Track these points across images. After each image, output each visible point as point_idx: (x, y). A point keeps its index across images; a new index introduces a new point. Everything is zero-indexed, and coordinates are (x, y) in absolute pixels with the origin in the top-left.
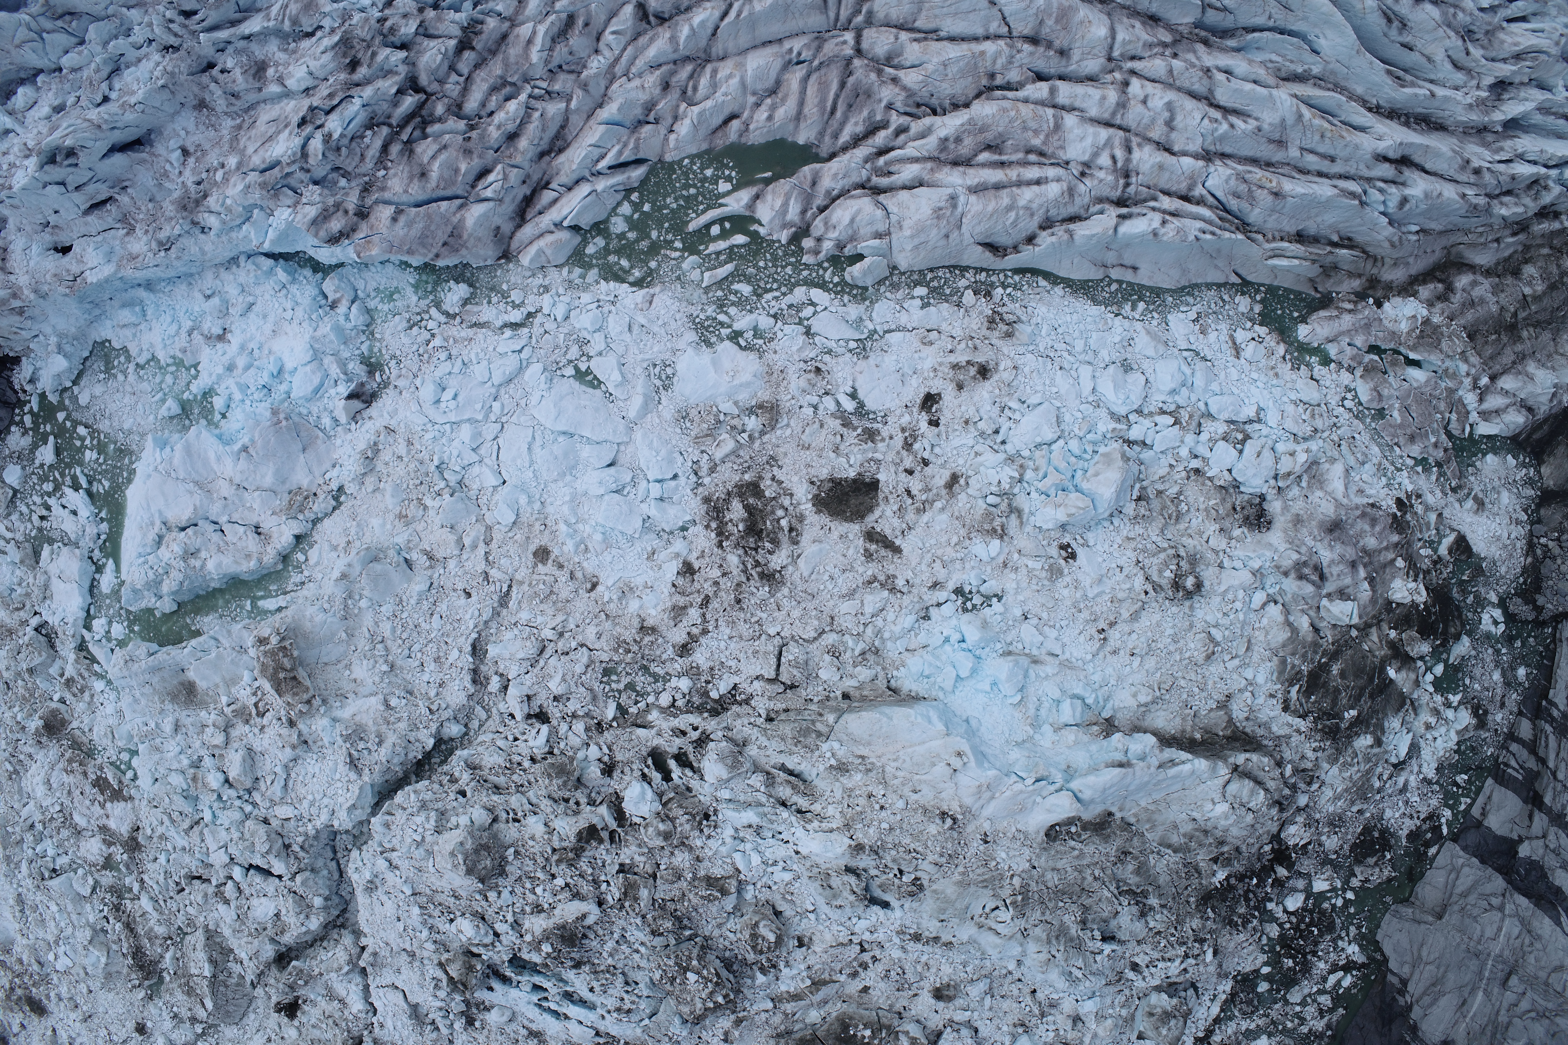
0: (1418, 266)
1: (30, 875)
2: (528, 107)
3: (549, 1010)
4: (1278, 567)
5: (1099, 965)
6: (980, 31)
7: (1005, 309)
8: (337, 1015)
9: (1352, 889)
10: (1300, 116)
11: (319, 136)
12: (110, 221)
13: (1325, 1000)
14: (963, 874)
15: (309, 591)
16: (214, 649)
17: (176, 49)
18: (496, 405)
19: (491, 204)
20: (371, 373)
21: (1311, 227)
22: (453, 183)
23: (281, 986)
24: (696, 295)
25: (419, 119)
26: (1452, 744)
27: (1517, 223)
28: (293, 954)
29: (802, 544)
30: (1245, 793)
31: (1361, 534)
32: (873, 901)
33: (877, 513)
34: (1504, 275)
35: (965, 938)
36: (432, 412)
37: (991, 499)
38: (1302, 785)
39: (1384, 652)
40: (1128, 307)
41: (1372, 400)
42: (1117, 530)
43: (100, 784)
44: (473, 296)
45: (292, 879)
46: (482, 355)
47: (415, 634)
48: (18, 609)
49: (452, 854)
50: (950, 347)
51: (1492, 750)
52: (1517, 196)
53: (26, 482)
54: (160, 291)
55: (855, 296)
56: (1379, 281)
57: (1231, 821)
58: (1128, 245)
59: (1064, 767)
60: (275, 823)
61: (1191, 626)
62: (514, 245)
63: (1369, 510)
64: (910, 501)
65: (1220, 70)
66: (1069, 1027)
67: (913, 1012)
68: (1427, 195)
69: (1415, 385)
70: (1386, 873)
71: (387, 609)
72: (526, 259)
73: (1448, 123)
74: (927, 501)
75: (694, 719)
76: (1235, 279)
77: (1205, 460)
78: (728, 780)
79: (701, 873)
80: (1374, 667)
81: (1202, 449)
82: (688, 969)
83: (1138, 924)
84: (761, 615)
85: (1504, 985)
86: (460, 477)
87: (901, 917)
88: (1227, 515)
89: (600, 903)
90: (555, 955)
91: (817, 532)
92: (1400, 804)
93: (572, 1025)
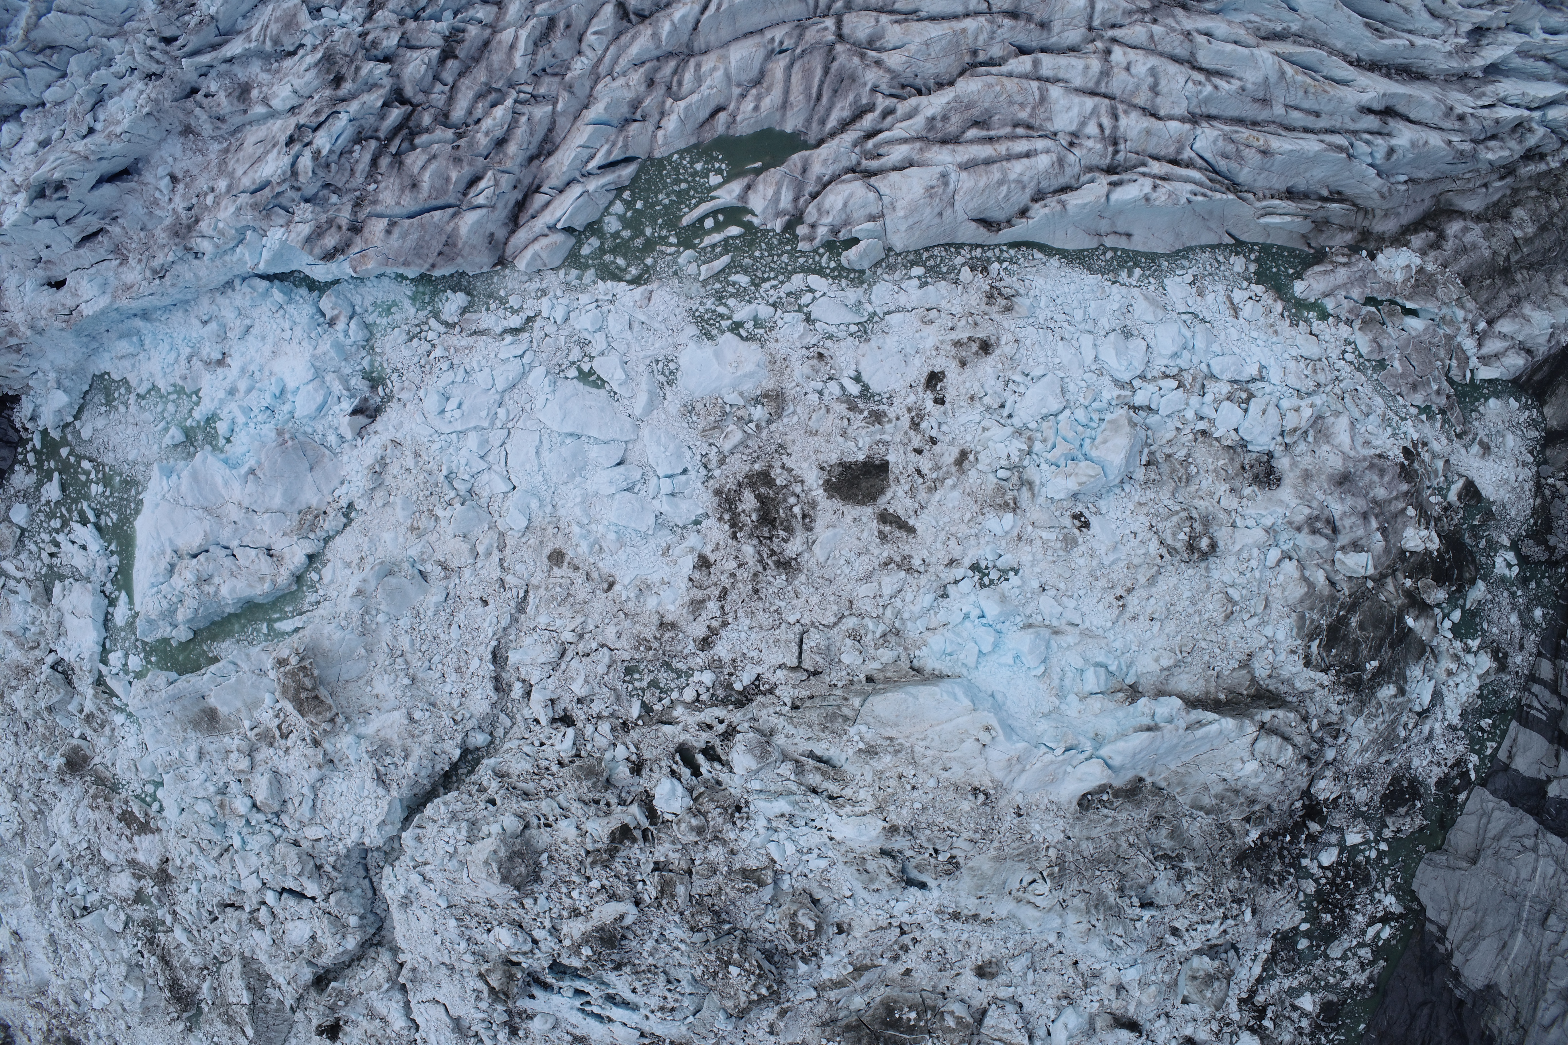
0: (1408, 216)
1: (61, 915)
2: (514, 113)
3: (593, 1014)
4: (1290, 523)
5: (1140, 932)
6: (959, 9)
7: (1002, 283)
8: (379, 1034)
10: (1283, 73)
11: (307, 154)
12: (102, 253)
13: (1365, 953)
14: (999, 849)
15: (325, 609)
16: (233, 674)
17: (158, 76)
18: (501, 412)
19: (484, 211)
20: (373, 388)
21: (1301, 183)
22: (445, 192)
23: (321, 1008)
24: (694, 289)
25: (406, 131)
26: (1474, 689)
27: (1504, 167)
28: (331, 976)
29: (816, 530)
30: (1274, 749)
31: (1370, 486)
32: (911, 883)
33: (889, 494)
34: (1495, 220)
35: (1004, 913)
36: (437, 423)
37: (1002, 473)
38: (1329, 740)
39: (1401, 601)
40: (1124, 274)
41: (1372, 352)
42: (1129, 496)
43: (127, 818)
44: (471, 304)
45: (326, 899)
46: (483, 362)
47: (434, 646)
48: (33, 648)
49: (486, 863)
50: (950, 325)
51: (1514, 692)
52: (1502, 140)
53: (33, 520)
54: (156, 320)
55: (852, 280)
56: (1371, 233)
57: (1261, 779)
58: (1120, 212)
59: (1092, 735)
60: (305, 844)
61: (1208, 587)
62: (509, 250)
63: (1376, 461)
64: (921, 480)
65: (1200, 32)
66: (1113, 996)
67: (957, 992)
68: (1413, 144)
69: (1414, 334)
71: (404, 623)
72: (522, 264)
73: (1428, 71)
74: (937, 479)
75: (719, 712)
76: (1228, 240)
77: (1211, 421)
78: (757, 771)
79: (736, 866)
80: (1392, 617)
81: (1208, 410)
82: (729, 963)
83: (1176, 889)
84: (779, 603)
85: (1543, 925)
86: (469, 485)
87: (939, 897)
88: (1236, 474)
89: (637, 902)
90: (595, 958)
91: (830, 517)
92: (1427, 752)
93: (617, 1028)
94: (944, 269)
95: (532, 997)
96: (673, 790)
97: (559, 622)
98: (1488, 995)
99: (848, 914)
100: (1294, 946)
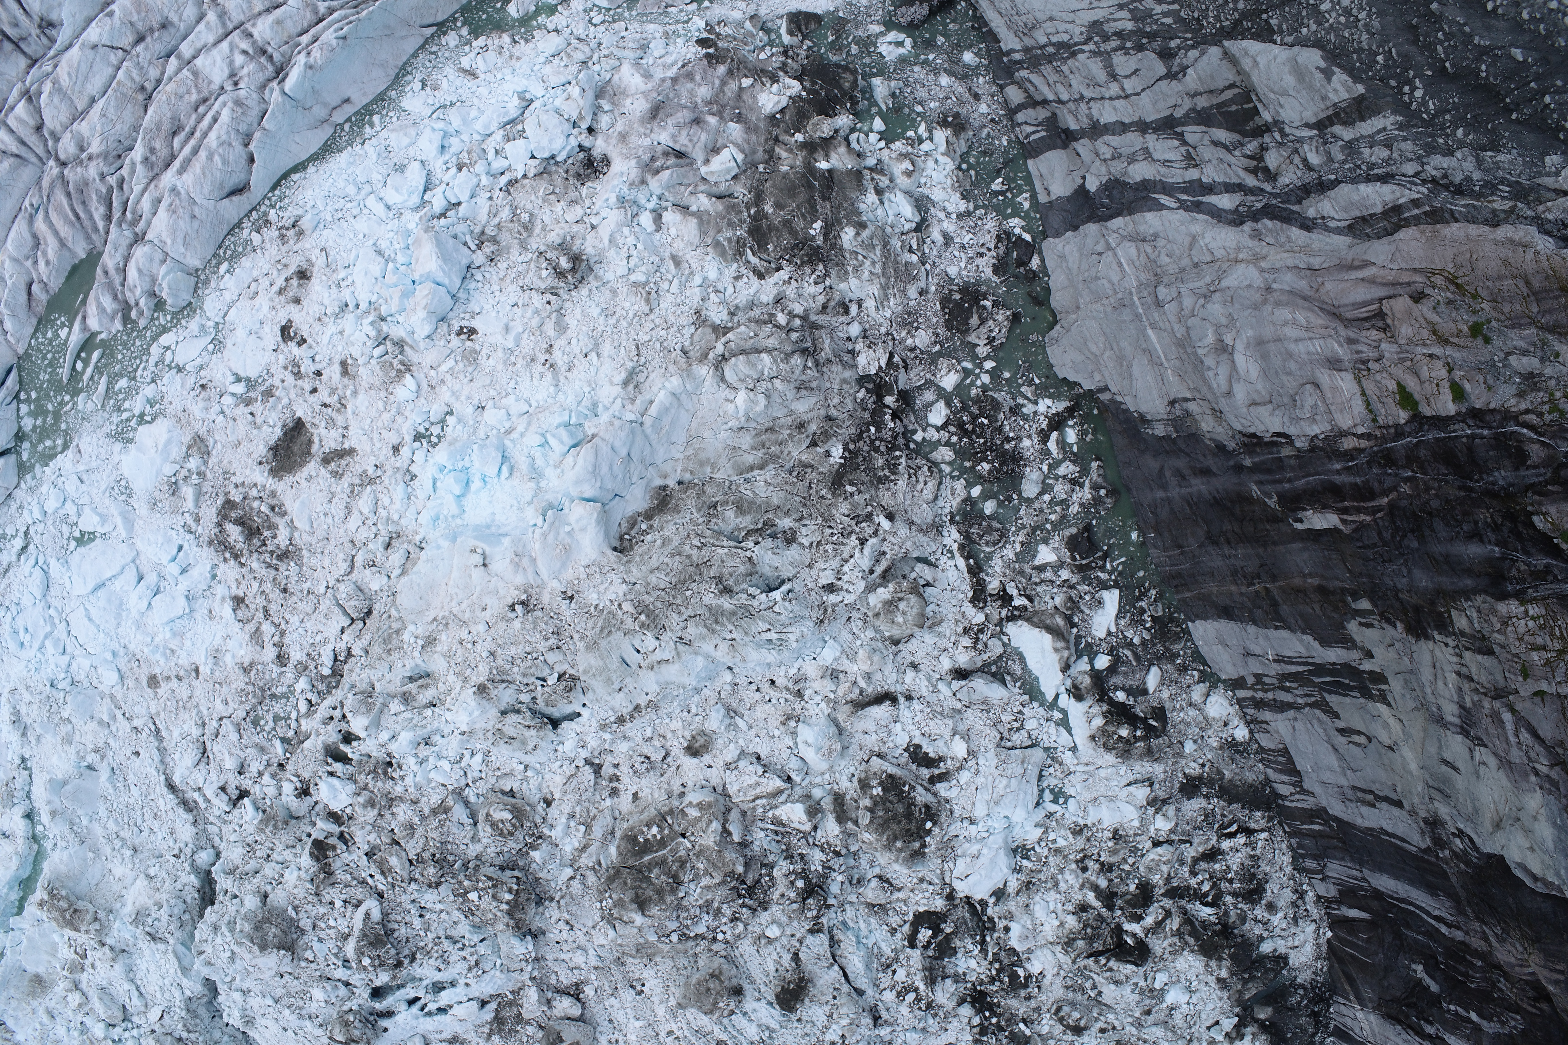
3: (434, 1012)
4: (632, 184)
7: (284, 220)
9: (985, 359)
13: (1067, 468)
14: (582, 638)
16: (23, 937)
18: (52, 611)
29: (289, 511)
32: (555, 721)
33: (316, 439)
35: (655, 688)
36: (24, 655)
37: (377, 352)
39: (801, 156)
40: (367, 129)
42: (487, 282)
46: (21, 588)
47: (131, 813)
49: (243, 945)
50: (269, 283)
57: (765, 402)
60: (157, 1028)
61: (614, 292)
63: (679, 73)
64: (329, 410)
66: (833, 686)
67: (690, 784)
70: (1000, 318)
71: (103, 813)
74: (340, 398)
75: (329, 701)
76: (429, 31)
77: (509, 169)
78: (376, 724)
79: (426, 811)
80: (804, 176)
81: (499, 164)
82: (467, 892)
83: (793, 552)
84: (306, 586)
85: (1159, 304)
86: (69, 680)
87: (592, 715)
88: (566, 188)
89: (381, 895)
90: (377, 962)
91: (290, 493)
92: (957, 253)
93: (457, 1010)
94: (240, 249)
95: (386, 1030)
96: (332, 787)
97: (186, 727)
98: (1178, 412)
99: (540, 784)
100: (981, 515)
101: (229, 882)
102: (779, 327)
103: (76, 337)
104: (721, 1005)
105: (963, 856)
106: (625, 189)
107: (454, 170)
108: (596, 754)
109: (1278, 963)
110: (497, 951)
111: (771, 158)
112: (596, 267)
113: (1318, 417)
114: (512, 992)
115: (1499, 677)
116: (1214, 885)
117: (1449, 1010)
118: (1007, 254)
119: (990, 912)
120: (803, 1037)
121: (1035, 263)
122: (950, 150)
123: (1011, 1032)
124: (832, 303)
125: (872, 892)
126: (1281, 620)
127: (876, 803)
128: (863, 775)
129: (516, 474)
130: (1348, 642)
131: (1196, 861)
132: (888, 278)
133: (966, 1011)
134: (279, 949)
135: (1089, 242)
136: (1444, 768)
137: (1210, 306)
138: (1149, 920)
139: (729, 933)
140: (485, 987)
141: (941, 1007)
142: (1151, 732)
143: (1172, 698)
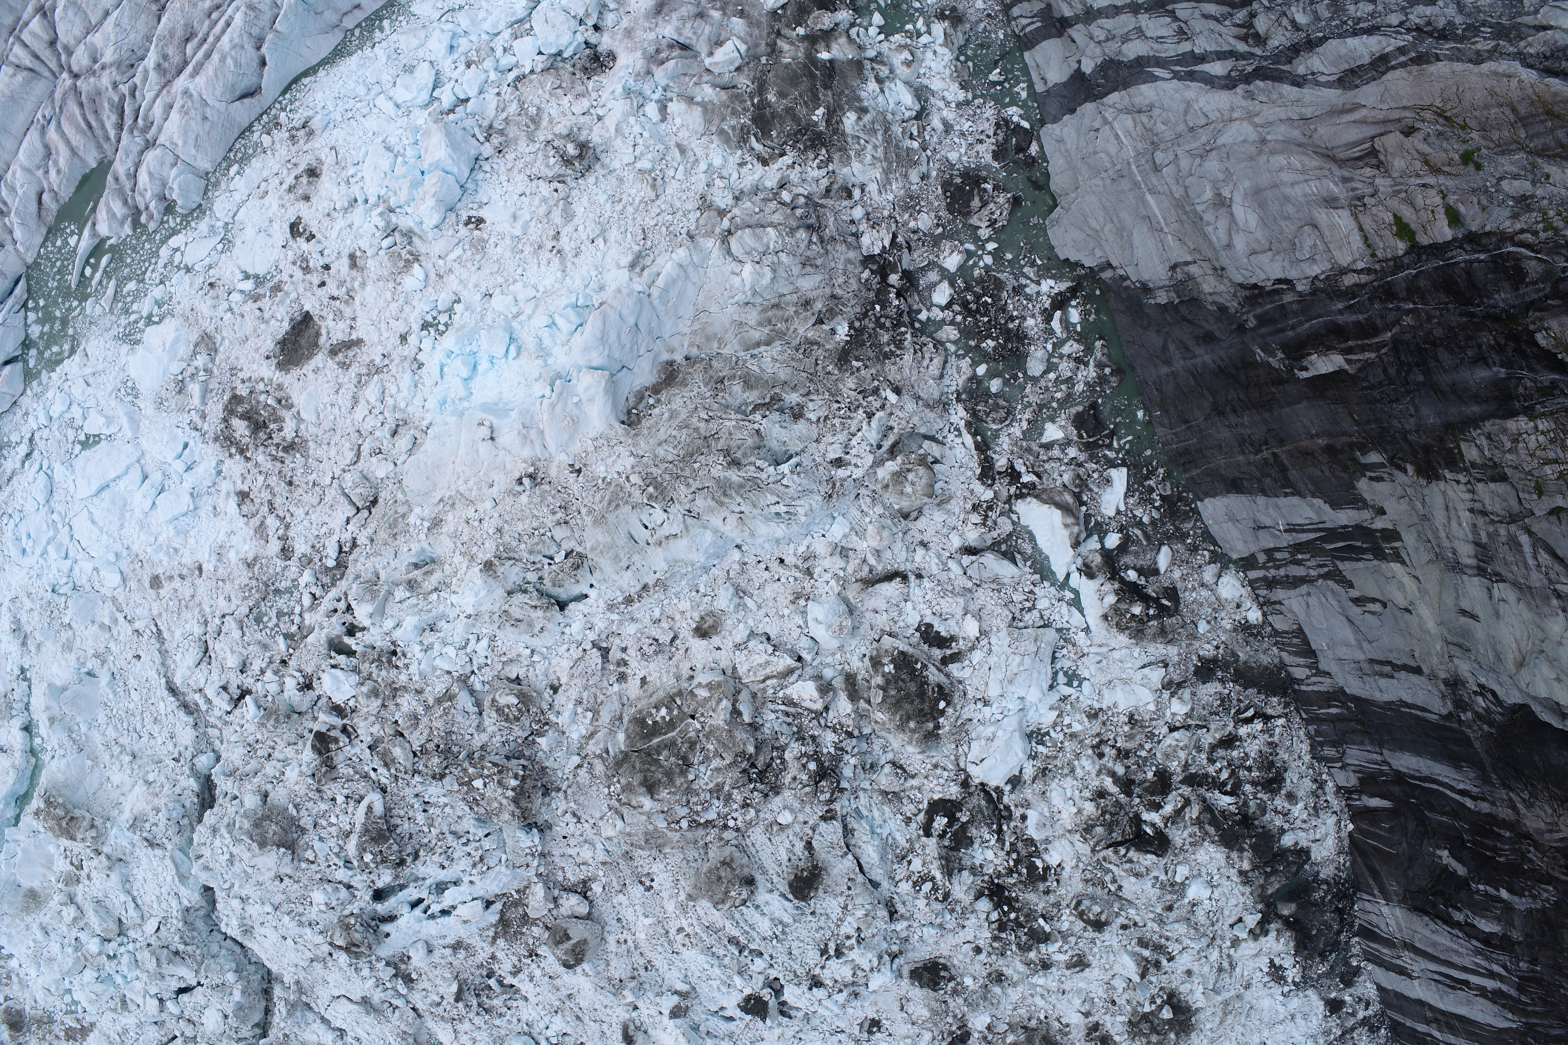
3: (437, 914)
4: (638, 75)
7: (294, 122)
9: (988, 240)
14: (589, 512)
16: (18, 849)
18: (55, 516)
29: (296, 403)
30: (753, 242)
32: (562, 602)
33: (324, 332)
35: (663, 565)
36: (26, 561)
37: (386, 243)
39: (802, 47)
40: (377, 34)
42: (495, 172)
43: (70, 1034)
45: (204, 976)
46: (24, 495)
47: (130, 719)
50: (278, 182)
57: (772, 275)
60: (153, 941)
61: (621, 180)
64: (338, 302)
66: (842, 563)
67: (699, 666)
70: (1001, 200)
71: (102, 719)
74: (348, 290)
75: (333, 593)
77: (517, 65)
78: (381, 612)
79: (431, 701)
80: (805, 66)
81: (506, 61)
82: (471, 780)
83: (801, 427)
84: (311, 478)
85: (1157, 169)
86: (71, 585)
87: (599, 594)
88: (573, 83)
89: (384, 790)
90: (379, 858)
91: (297, 385)
92: (957, 140)
93: (462, 911)
94: (251, 151)
95: (388, 935)
96: (335, 678)
97: (188, 627)
98: (1179, 276)
99: (547, 670)
100: (988, 394)
101: (229, 783)
102: (784, 204)
103: (85, 243)
104: (733, 893)
105: (978, 738)
106: (631, 81)
107: (462, 67)
108: (603, 637)
109: (1300, 857)
110: (502, 846)
111: (773, 51)
112: (602, 157)
113: (1317, 257)
114: (518, 891)
115: (1514, 502)
116: (1233, 773)
117: (1478, 891)
118: (1006, 140)
119: (1006, 799)
120: (817, 931)
121: (1034, 149)
122: (948, 40)
123: (1030, 928)
124: (836, 187)
125: (885, 779)
126: (1291, 486)
127: (888, 682)
128: (874, 653)
129: (524, 354)
130: (1358, 502)
131: (1213, 748)
132: (890, 163)
133: (984, 905)
134: (278, 846)
135: (1087, 121)
136: (1463, 619)
137: (1207, 164)
138: (1168, 809)
139: (740, 819)
140: (490, 886)
141: (957, 902)
142: (1163, 611)
143: (1183, 578)
